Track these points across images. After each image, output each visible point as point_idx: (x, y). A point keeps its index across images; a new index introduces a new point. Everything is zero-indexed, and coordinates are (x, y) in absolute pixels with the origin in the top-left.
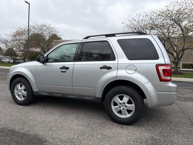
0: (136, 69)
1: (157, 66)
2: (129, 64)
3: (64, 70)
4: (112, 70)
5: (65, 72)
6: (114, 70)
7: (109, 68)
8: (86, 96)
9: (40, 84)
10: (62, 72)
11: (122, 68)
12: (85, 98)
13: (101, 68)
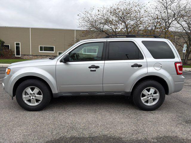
0: (161, 66)
1: (176, 63)
2: (156, 62)
3: (94, 69)
4: (143, 68)
5: (95, 71)
6: (145, 67)
7: (140, 66)
8: (115, 92)
9: (62, 85)
10: (91, 71)
11: (151, 66)
12: (114, 93)
13: (132, 66)
